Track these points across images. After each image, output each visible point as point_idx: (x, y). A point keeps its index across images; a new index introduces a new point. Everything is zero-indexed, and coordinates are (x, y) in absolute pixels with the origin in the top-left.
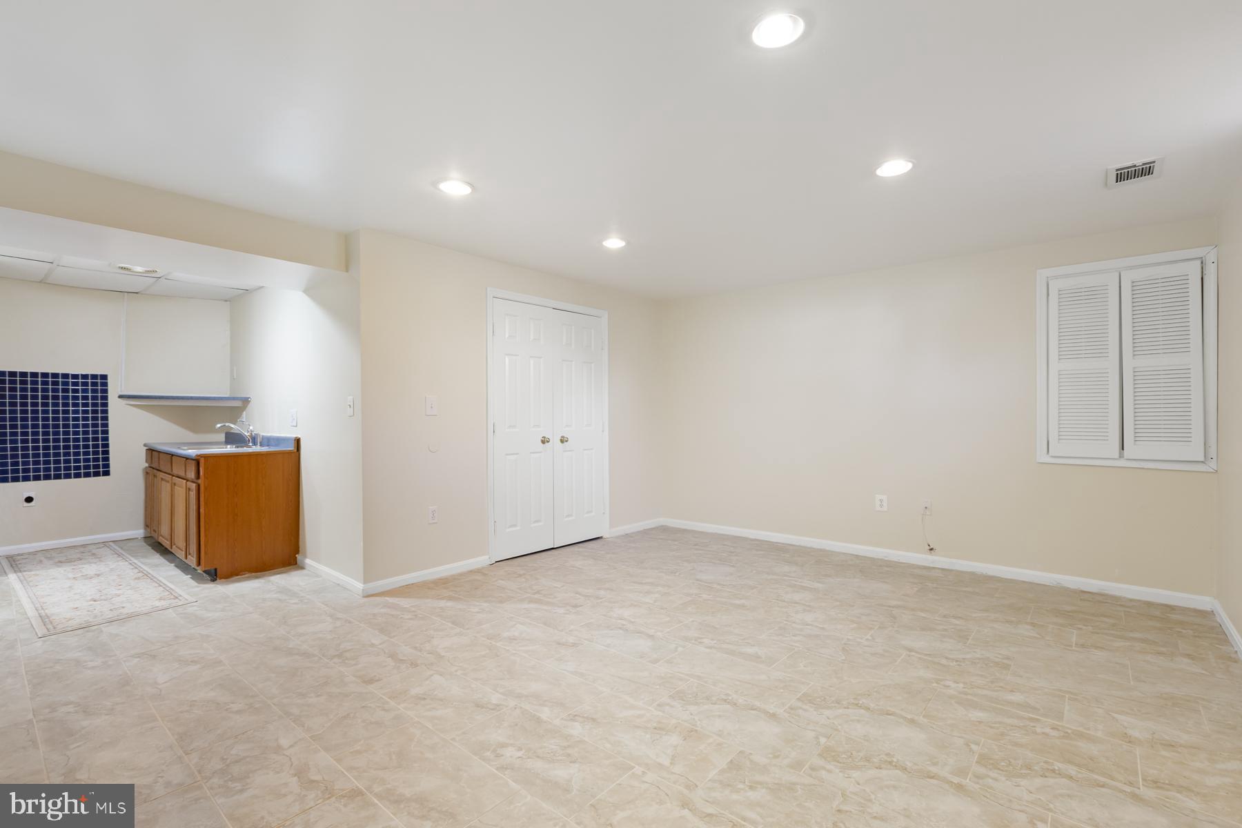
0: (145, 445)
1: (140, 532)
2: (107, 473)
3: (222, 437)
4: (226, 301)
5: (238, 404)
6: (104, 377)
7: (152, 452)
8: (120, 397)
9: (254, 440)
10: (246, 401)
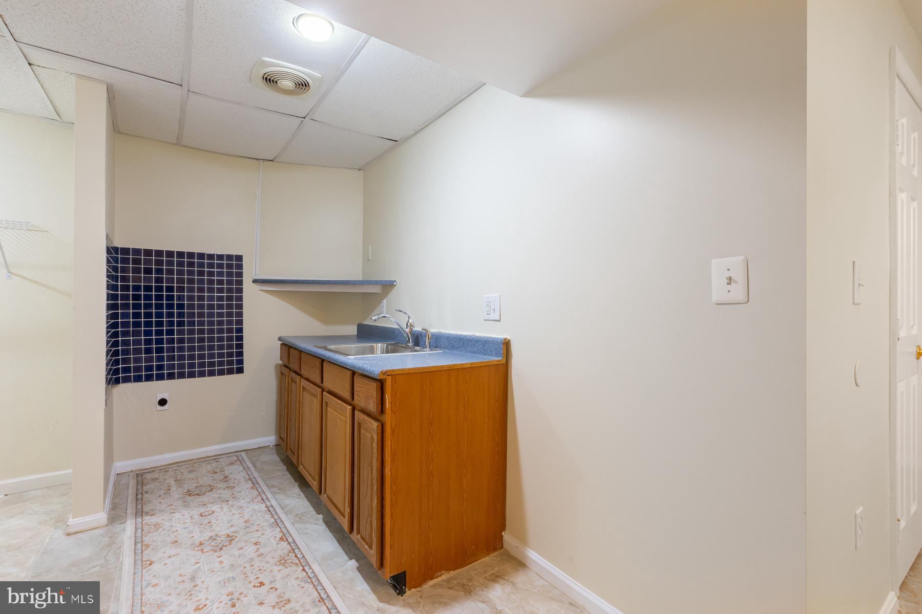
0: (280, 339)
1: (270, 439)
2: (240, 371)
3: (352, 330)
4: (359, 170)
5: (376, 289)
6: (239, 258)
7: (288, 348)
8: (255, 281)
9: (418, 340)
10: (389, 285)
